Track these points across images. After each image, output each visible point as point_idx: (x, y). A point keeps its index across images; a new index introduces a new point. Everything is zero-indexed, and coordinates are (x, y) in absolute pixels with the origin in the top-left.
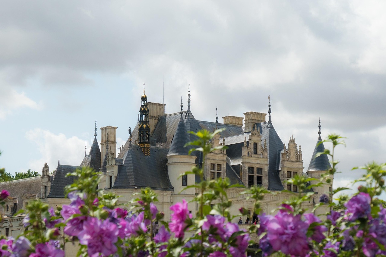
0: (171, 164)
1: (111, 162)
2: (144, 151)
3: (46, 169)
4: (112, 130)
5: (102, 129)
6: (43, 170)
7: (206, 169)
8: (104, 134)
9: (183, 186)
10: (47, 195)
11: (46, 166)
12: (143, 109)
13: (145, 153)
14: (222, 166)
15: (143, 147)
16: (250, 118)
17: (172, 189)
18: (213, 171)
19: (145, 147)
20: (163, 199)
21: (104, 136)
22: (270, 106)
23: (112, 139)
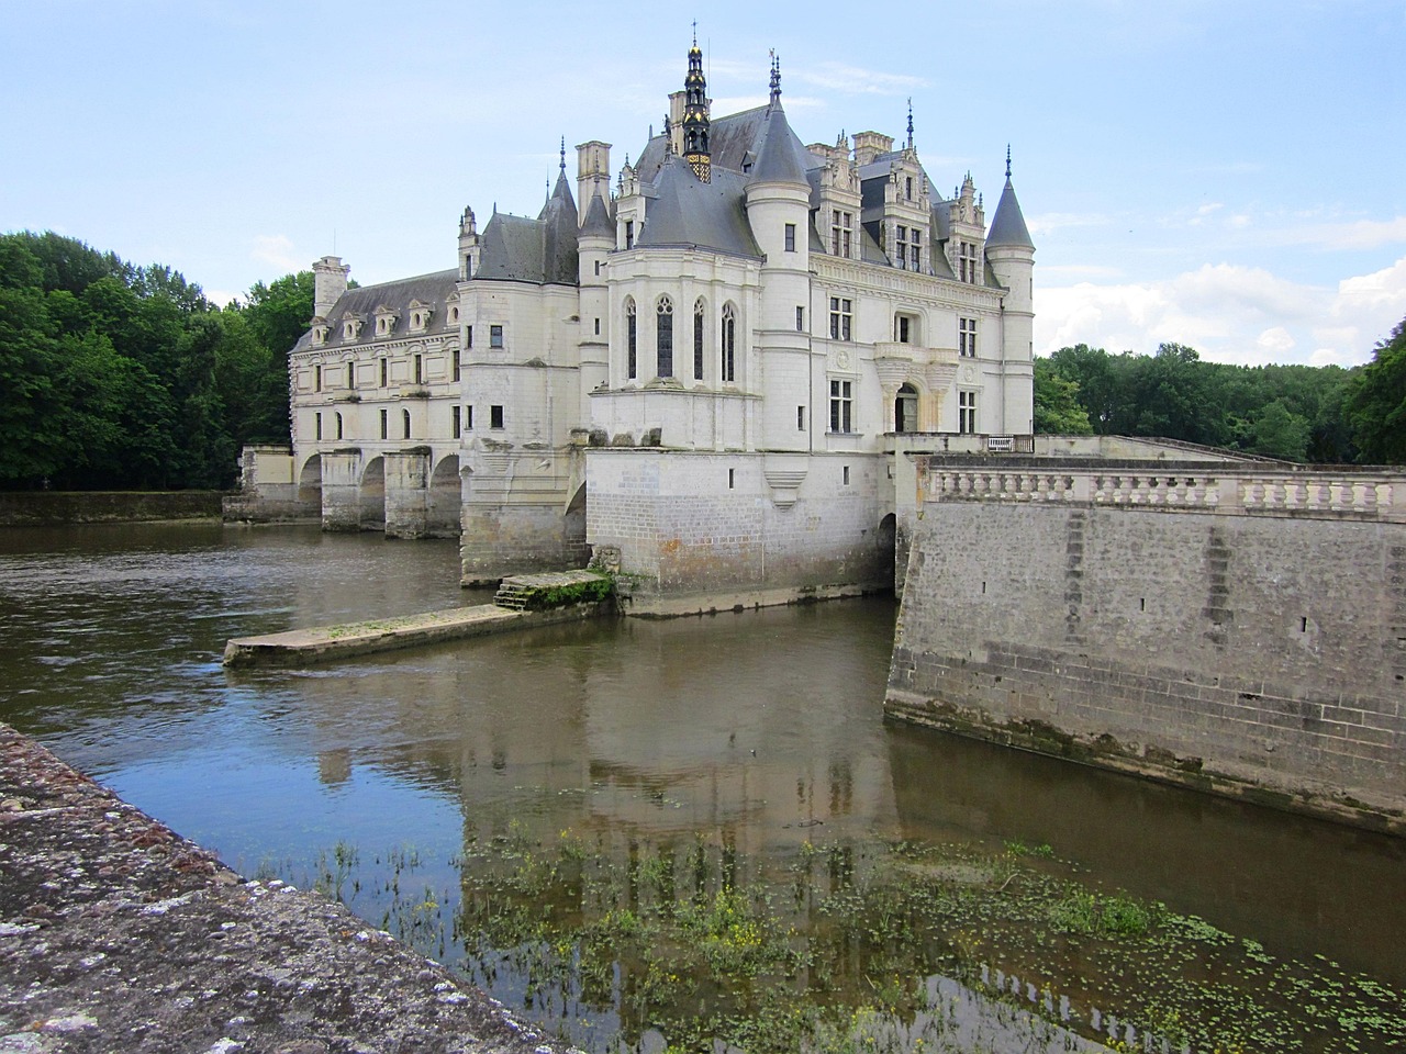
0: (756, 202)
1: (630, 188)
2: (699, 172)
3: (469, 219)
4: (601, 151)
5: (580, 148)
6: (462, 222)
7: (825, 222)
8: (584, 157)
9: (786, 250)
10: (473, 274)
11: (469, 213)
12: (693, 78)
13: (700, 176)
14: (852, 219)
15: (695, 163)
16: (867, 144)
17: (763, 259)
18: (836, 226)
19: (699, 163)
20: (745, 277)
21: (584, 162)
22: (910, 117)
23: (601, 170)
